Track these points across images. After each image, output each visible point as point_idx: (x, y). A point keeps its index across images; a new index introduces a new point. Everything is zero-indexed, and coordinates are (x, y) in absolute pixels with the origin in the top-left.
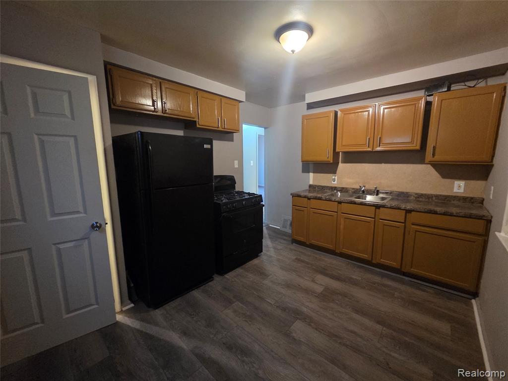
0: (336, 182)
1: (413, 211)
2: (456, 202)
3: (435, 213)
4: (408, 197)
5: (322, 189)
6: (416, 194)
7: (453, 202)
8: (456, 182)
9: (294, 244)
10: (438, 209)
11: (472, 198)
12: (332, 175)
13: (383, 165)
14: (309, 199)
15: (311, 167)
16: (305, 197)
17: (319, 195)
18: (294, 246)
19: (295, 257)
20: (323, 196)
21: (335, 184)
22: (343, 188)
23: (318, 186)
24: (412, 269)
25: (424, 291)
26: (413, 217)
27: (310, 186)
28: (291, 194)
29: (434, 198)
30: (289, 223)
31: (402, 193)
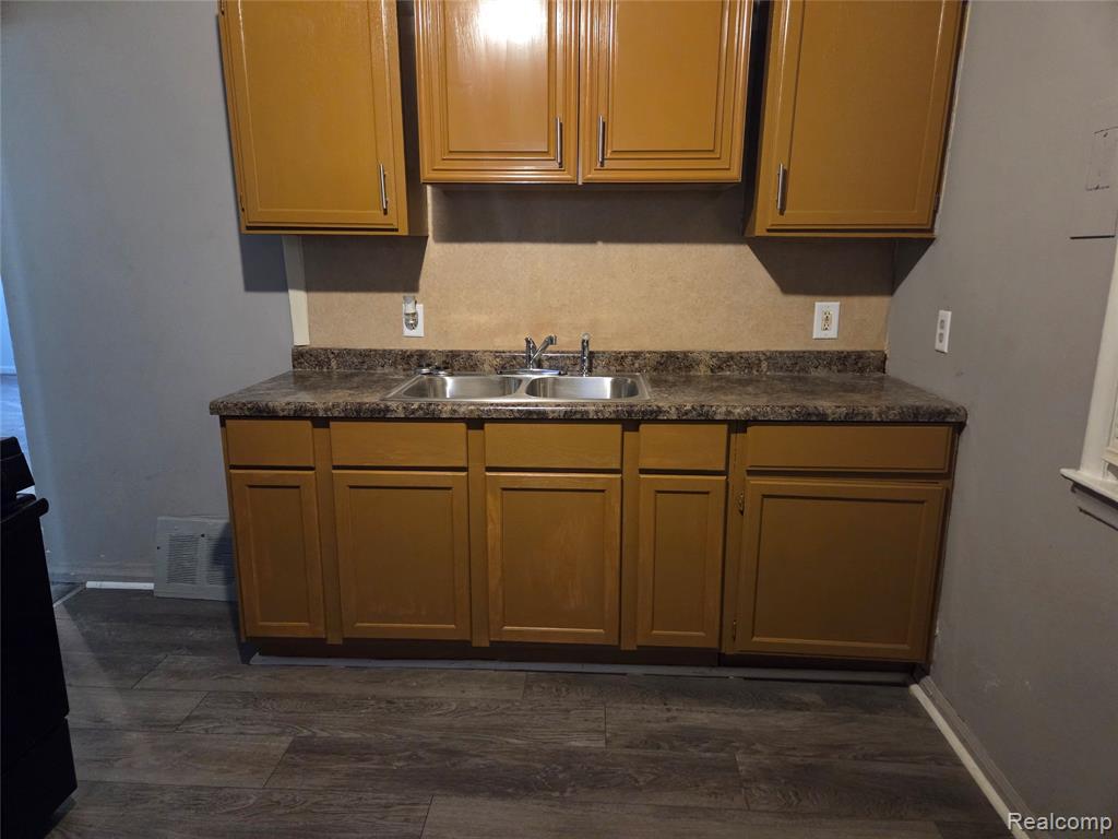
0: (419, 331)
2: (821, 373)
4: (689, 367)
5: (361, 364)
6: (714, 355)
7: (814, 373)
8: (817, 304)
9: (257, 659)
11: (860, 355)
12: (398, 297)
13: (601, 250)
14: (321, 422)
15: (293, 258)
16: (299, 414)
17: (371, 398)
18: (260, 675)
19: (285, 742)
21: (416, 337)
22: (454, 355)
23: (342, 355)
24: (755, 639)
25: (801, 707)
27: (300, 355)
28: (214, 409)
29: (764, 365)
30: (204, 551)
31: (671, 356)
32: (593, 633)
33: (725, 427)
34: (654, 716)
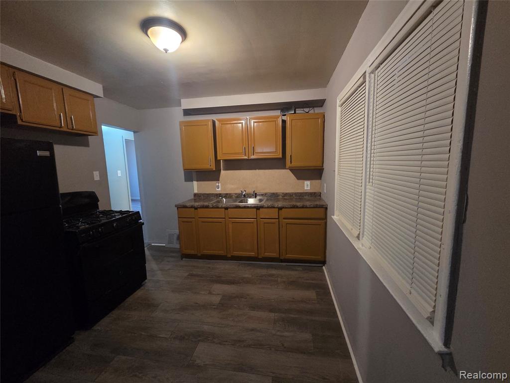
0: (220, 189)
1: (283, 208)
2: (306, 197)
3: (297, 207)
4: (278, 196)
5: (208, 196)
6: (283, 193)
7: (305, 197)
8: (305, 182)
9: (184, 259)
10: (298, 204)
11: (315, 193)
12: (215, 182)
13: (257, 171)
14: (196, 209)
15: (194, 175)
16: (192, 207)
17: (206, 204)
18: (185, 262)
19: (187, 274)
20: (210, 204)
21: (219, 190)
22: (227, 194)
23: (204, 194)
24: (287, 255)
25: (296, 270)
26: (284, 213)
27: (195, 195)
28: (176, 206)
29: (294, 196)
30: (175, 237)
31: (273, 194)
32: (252, 254)
33: (277, 209)
34: (264, 272)
